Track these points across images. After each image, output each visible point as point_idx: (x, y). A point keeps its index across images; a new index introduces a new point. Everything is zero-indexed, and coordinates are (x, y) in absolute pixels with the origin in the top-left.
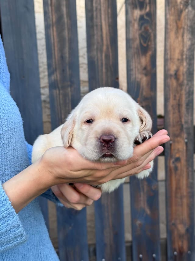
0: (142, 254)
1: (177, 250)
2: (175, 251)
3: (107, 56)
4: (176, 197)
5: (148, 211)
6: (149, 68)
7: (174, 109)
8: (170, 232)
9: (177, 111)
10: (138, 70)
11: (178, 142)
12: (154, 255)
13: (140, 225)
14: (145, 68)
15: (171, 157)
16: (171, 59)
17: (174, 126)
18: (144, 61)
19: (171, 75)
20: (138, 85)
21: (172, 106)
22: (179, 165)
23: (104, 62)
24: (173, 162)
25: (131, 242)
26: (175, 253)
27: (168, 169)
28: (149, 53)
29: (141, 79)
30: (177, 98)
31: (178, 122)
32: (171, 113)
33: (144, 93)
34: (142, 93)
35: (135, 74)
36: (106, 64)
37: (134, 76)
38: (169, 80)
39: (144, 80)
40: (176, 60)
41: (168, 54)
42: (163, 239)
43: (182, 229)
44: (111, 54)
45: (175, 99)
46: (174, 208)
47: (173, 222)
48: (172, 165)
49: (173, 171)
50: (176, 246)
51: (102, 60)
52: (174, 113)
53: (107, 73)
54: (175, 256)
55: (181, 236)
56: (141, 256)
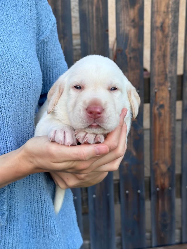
0: (127, 190)
1: (160, 186)
2: (158, 187)
3: (98, 9)
4: (159, 140)
5: (134, 153)
6: (137, 20)
7: (159, 60)
8: (153, 171)
9: (162, 61)
10: (127, 22)
11: (163, 90)
12: (139, 191)
13: (127, 165)
14: (133, 21)
15: (156, 104)
16: (157, 11)
17: (159, 76)
18: (133, 13)
19: (157, 28)
20: (127, 37)
21: (158, 57)
22: (162, 111)
23: (95, 15)
24: (158, 109)
25: (119, 180)
26: (158, 189)
27: (153, 115)
28: (137, 6)
29: (129, 31)
30: (163, 49)
31: (163, 72)
32: (157, 63)
33: (132, 45)
34: (130, 44)
35: (124, 27)
36: (97, 17)
37: (123, 29)
38: (155, 32)
39: (132, 32)
40: (162, 13)
41: (154, 7)
42: (147, 177)
43: (164, 168)
44: (101, 7)
45: (160, 50)
46: (157, 150)
47: (156, 162)
48: (156, 112)
49: (157, 117)
50: (159, 183)
51: (93, 13)
52: (159, 64)
53: (97, 25)
54: (158, 192)
55: (163, 175)
56: (127, 192)
